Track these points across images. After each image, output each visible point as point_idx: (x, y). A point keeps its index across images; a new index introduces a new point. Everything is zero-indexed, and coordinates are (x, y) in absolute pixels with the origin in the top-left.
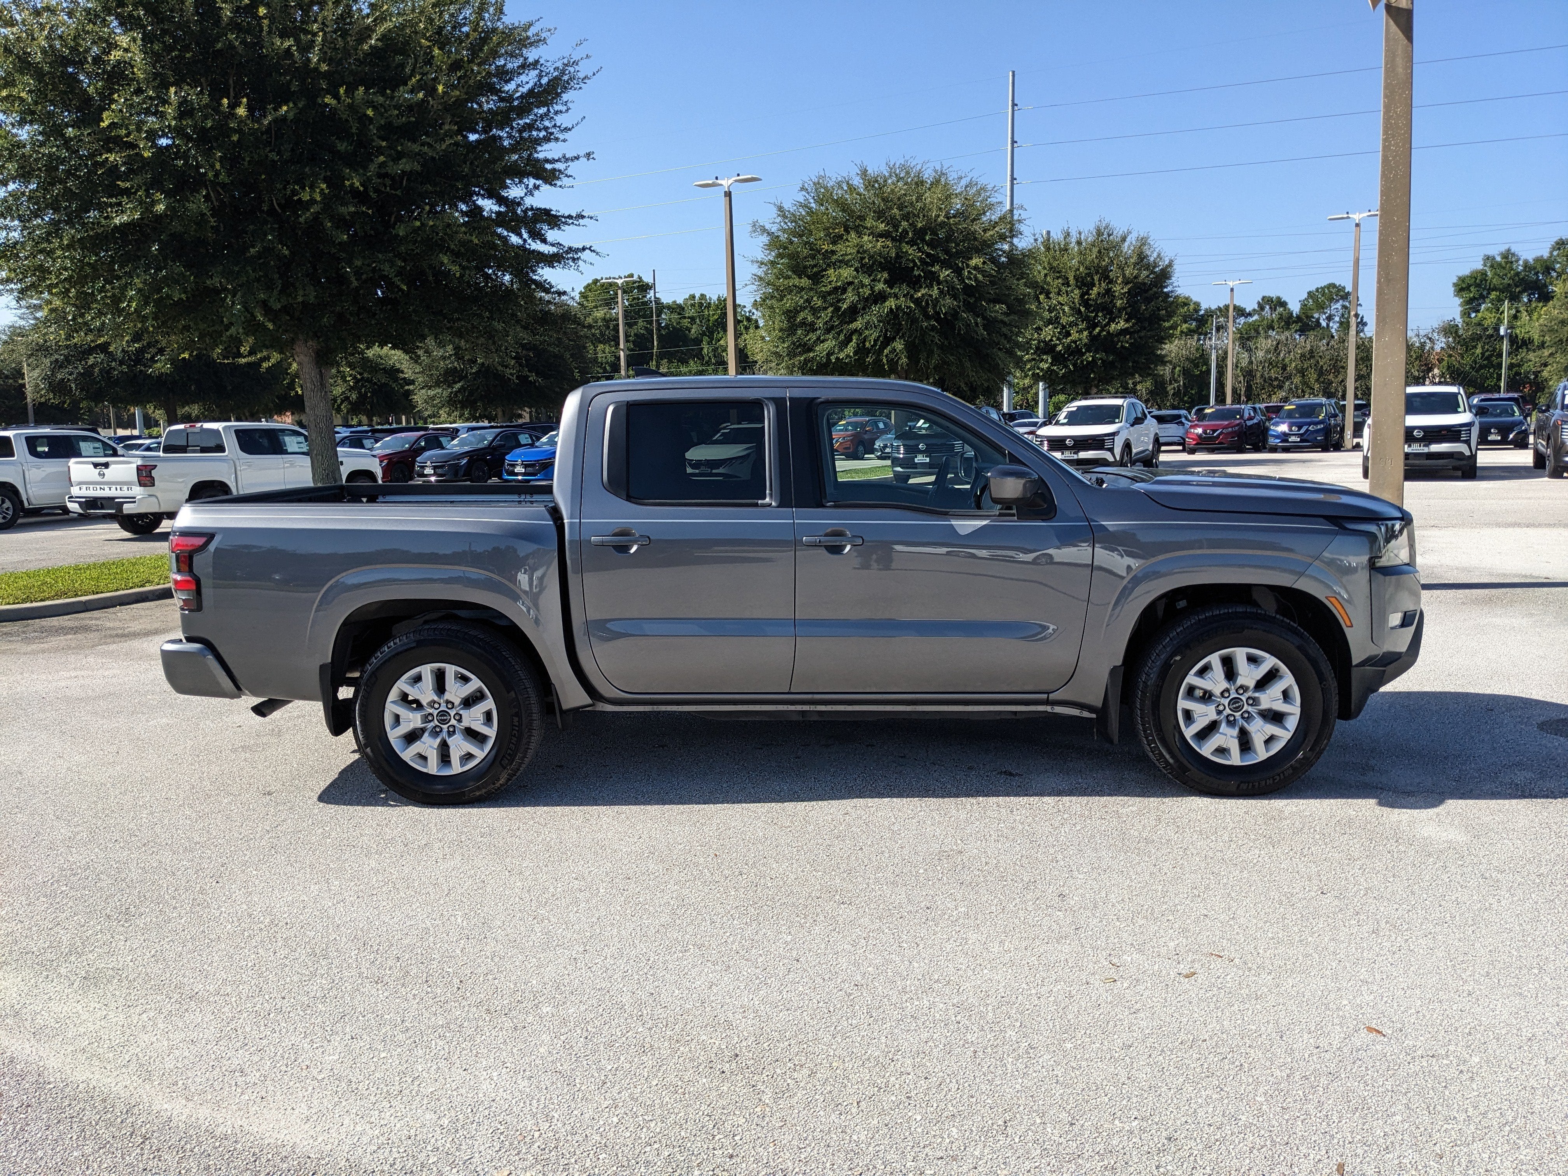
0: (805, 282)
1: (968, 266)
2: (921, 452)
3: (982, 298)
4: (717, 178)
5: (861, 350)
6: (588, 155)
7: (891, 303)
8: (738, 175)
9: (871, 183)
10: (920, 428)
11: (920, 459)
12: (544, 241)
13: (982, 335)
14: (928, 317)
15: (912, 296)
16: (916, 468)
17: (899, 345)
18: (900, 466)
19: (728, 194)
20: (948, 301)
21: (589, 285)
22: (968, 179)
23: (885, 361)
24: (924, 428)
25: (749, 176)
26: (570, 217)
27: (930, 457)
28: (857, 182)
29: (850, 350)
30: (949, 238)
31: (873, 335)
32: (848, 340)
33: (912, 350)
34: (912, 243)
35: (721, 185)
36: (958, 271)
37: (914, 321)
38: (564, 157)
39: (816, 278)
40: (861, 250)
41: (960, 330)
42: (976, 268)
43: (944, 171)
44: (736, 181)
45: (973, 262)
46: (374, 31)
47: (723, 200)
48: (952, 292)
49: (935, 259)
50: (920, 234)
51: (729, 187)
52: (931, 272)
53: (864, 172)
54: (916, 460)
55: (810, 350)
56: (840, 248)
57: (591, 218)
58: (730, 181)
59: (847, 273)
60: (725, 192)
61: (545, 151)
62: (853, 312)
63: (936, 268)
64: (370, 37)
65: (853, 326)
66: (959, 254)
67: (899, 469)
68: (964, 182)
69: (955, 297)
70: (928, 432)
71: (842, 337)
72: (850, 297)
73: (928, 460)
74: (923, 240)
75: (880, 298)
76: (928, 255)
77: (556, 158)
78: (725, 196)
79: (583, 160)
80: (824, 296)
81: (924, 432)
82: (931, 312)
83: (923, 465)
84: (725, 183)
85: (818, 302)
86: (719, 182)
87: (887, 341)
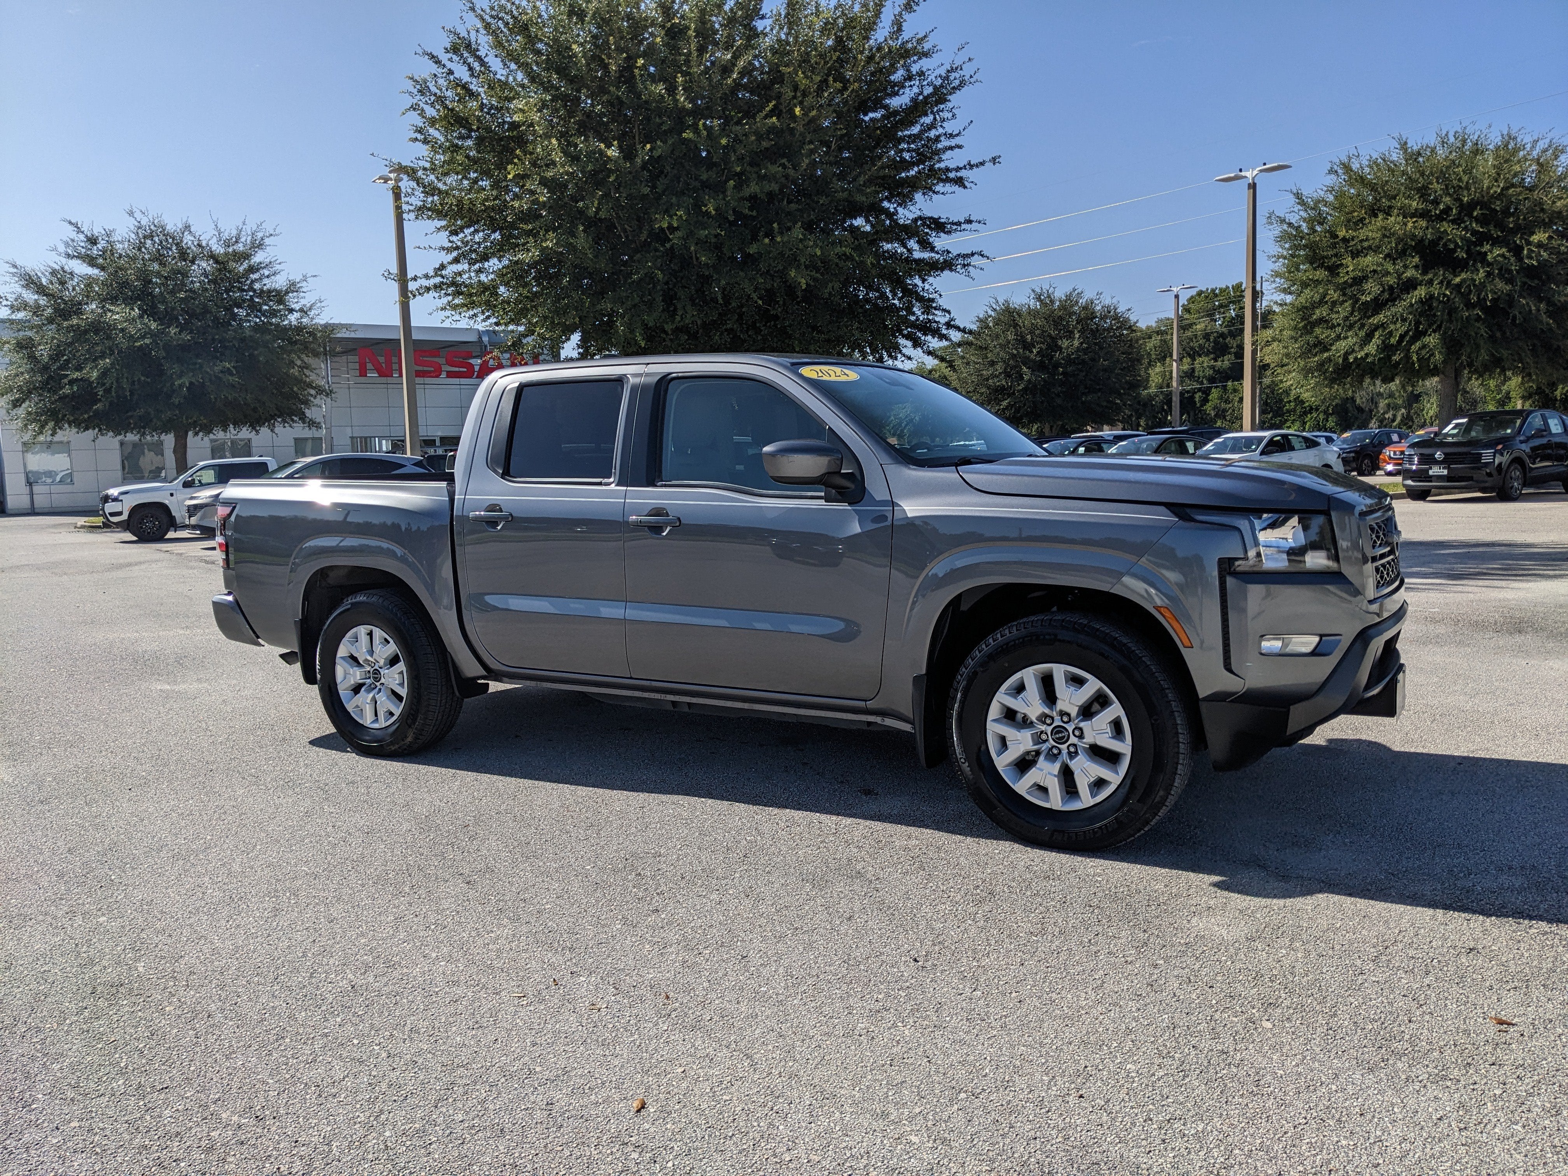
0: (1321, 274)
1: (1529, 243)
2: (1437, 462)
3: (1550, 279)
4: (1241, 170)
5: (1387, 348)
6: (994, 160)
7: (1421, 292)
8: (1265, 164)
9: (1413, 157)
10: (1447, 435)
11: (1435, 471)
12: (932, 249)
13: (1548, 324)
14: (1469, 305)
15: (1449, 283)
16: (1431, 481)
17: (1432, 340)
18: (1411, 478)
19: (1253, 187)
20: (1501, 286)
21: (1192, 297)
22: (1547, 141)
23: (1415, 358)
24: (1450, 435)
25: (1276, 164)
26: (959, 224)
27: (1449, 468)
28: (1396, 156)
29: (1371, 348)
30: (1506, 212)
31: (1400, 328)
32: (1369, 336)
33: (1452, 346)
34: (1457, 221)
35: (1246, 177)
36: (1517, 251)
37: (1452, 311)
38: (969, 164)
39: (1333, 270)
40: (1387, 233)
41: (1514, 318)
42: (1540, 245)
43: (1513, 135)
44: (1261, 171)
45: (1535, 238)
46: (734, 65)
47: (1246, 194)
48: (1505, 274)
49: (1482, 238)
50: (1466, 209)
51: (1253, 179)
52: (1480, 253)
53: (1404, 146)
54: (1431, 473)
55: (1326, 349)
56: (1363, 233)
57: (980, 222)
58: (1255, 172)
59: (1369, 261)
60: (1249, 184)
61: (950, 160)
62: (1377, 305)
63: (1486, 247)
64: (732, 71)
65: (1375, 320)
66: (1518, 229)
67: (1409, 482)
68: (1541, 145)
69: (1510, 281)
70: (1455, 440)
71: (1362, 333)
72: (1372, 289)
73: (1445, 472)
74: (1470, 216)
75: (1410, 285)
76: (1474, 233)
77: (961, 165)
78: (1249, 188)
79: (989, 165)
80: (1343, 288)
81: (1450, 439)
82: (1474, 298)
83: (1440, 478)
84: (1249, 174)
85: (1334, 295)
86: (1243, 174)
87: (1418, 335)
